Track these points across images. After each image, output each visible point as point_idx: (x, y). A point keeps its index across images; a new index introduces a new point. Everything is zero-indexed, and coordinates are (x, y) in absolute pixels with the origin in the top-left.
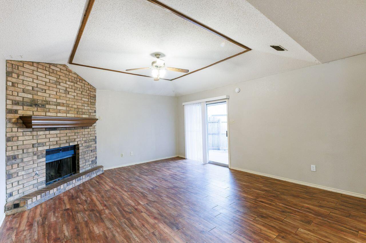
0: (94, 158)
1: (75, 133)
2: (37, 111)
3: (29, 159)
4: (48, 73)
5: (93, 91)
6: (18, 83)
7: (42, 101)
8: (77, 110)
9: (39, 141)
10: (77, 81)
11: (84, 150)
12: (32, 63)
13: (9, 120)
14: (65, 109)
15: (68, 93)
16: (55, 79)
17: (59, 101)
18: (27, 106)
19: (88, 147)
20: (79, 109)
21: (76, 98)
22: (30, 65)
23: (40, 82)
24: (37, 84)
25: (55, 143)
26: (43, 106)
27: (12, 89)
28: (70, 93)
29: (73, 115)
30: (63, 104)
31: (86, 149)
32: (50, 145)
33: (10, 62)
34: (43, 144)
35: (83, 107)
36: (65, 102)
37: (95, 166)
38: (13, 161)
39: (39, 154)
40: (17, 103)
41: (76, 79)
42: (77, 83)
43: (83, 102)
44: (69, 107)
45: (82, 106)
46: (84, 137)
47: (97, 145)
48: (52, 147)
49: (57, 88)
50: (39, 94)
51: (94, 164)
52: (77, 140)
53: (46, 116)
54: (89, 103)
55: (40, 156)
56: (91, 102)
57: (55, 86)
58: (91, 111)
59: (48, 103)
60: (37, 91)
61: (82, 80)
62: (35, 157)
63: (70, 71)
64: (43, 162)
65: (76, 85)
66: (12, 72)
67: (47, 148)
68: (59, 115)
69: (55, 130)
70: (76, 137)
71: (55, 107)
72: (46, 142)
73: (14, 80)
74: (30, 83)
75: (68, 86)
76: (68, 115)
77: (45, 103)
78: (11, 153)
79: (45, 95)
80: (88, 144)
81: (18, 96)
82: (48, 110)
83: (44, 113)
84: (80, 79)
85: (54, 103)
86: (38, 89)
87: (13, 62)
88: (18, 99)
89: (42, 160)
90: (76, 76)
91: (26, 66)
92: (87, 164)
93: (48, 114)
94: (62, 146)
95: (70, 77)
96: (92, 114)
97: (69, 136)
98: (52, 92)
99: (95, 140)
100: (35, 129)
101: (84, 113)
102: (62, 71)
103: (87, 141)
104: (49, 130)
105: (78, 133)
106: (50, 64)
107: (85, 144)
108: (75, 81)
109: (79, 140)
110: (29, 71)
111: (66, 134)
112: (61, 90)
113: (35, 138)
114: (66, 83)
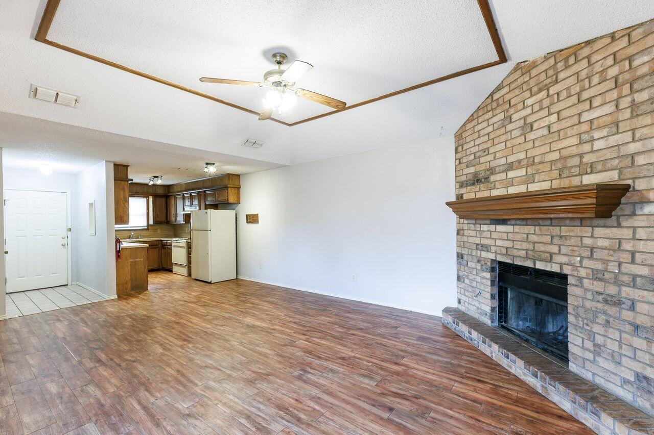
1: (552, 237)
2: (480, 190)
3: (474, 265)
4: (490, 114)
6: (462, 158)
7: (485, 171)
8: (559, 165)
9: (483, 241)
10: (557, 74)
11: (588, 304)
12: (472, 117)
14: (525, 174)
15: (529, 129)
16: (502, 116)
17: (510, 159)
18: (470, 185)
20: (569, 160)
21: (555, 128)
22: (471, 121)
23: (482, 139)
24: (479, 145)
25: (505, 251)
26: (487, 179)
27: (459, 167)
28: (535, 126)
29: (545, 186)
30: (519, 161)
31: (600, 306)
32: (496, 253)
34: (487, 249)
35: (586, 147)
36: (522, 156)
38: (461, 261)
39: (483, 263)
40: (462, 185)
41: (551, 72)
42: (556, 82)
43: (584, 127)
44: (533, 163)
45: (581, 143)
46: (591, 257)
48: (499, 258)
49: (506, 133)
50: (482, 160)
53: (490, 197)
55: (484, 268)
57: (502, 131)
58: (633, 148)
59: (492, 171)
60: (480, 157)
61: (575, 52)
62: (479, 266)
63: (534, 66)
64: (487, 279)
65: (552, 90)
66: (458, 147)
67: (493, 257)
68: (511, 190)
69: (504, 224)
70: (554, 249)
71: (504, 176)
72: (490, 246)
73: (460, 155)
74: (472, 149)
75: (529, 111)
76: (533, 188)
77: (488, 173)
78: (460, 250)
79: (488, 158)
80: (612, 290)
81: (463, 175)
82: (493, 184)
83: (488, 192)
84: (567, 59)
85: (501, 168)
86: (480, 153)
87: (459, 132)
88: (463, 178)
89: (486, 275)
90: (552, 62)
91: (468, 126)
92: (603, 363)
93: (495, 193)
94: (518, 262)
97: (534, 243)
98: (498, 148)
100: (478, 222)
101: (591, 165)
102: (513, 86)
103: (607, 276)
104: (496, 224)
105: (561, 237)
106: (491, 95)
107: (598, 286)
108: (549, 80)
109: (564, 259)
110: (471, 132)
111: (526, 236)
112: (515, 131)
113: (478, 234)
114: (524, 108)
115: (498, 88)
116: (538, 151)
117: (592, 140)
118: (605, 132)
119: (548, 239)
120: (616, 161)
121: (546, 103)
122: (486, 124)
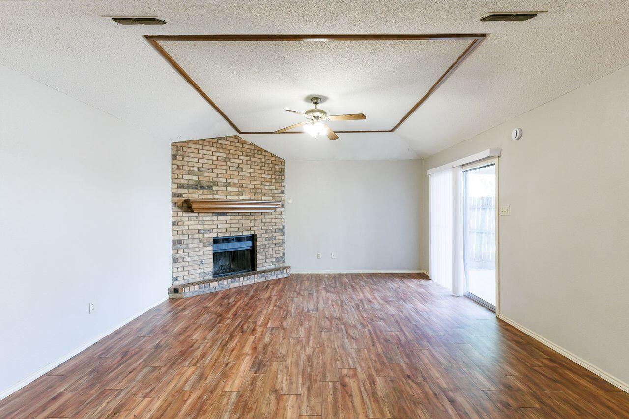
0: (280, 255)
1: (251, 220)
2: (203, 193)
3: (195, 245)
4: (215, 149)
5: (279, 163)
6: (183, 166)
7: (209, 182)
8: (254, 190)
9: (205, 227)
10: (254, 154)
11: (264, 243)
12: (197, 142)
13: (174, 204)
14: (238, 190)
15: (240, 170)
16: (224, 155)
17: (229, 181)
18: (192, 189)
19: (271, 239)
21: (252, 175)
22: (195, 144)
23: (206, 161)
24: (203, 164)
25: (224, 230)
26: (210, 188)
27: (177, 172)
28: (244, 170)
29: (248, 198)
30: (235, 184)
31: (267, 242)
32: (217, 233)
33: (175, 144)
34: (210, 231)
35: (263, 187)
36: (237, 181)
37: (281, 265)
38: (179, 246)
39: (206, 241)
40: (182, 186)
41: (252, 151)
42: (254, 157)
43: (263, 179)
44: (242, 187)
45: (262, 185)
46: (264, 226)
47: (285, 237)
48: (220, 235)
49: (226, 165)
50: (205, 174)
51: (280, 262)
52: (252, 229)
53: (213, 199)
54: (274, 181)
55: (206, 244)
56: (275, 179)
57: (224, 163)
58: (275, 191)
59: (215, 184)
60: (203, 172)
61: (261, 151)
62: (201, 245)
63: (244, 143)
64: (210, 250)
65: (252, 159)
66: (177, 155)
67: (215, 235)
68: (229, 197)
69: (223, 215)
70: (252, 225)
71: (224, 189)
72: (213, 229)
73: (179, 163)
74: (195, 163)
75: (241, 161)
76: (241, 198)
77: (212, 184)
78: (176, 238)
79: (212, 175)
80: (270, 235)
81: (183, 179)
82: (216, 192)
83: (212, 196)
84: (258, 151)
85: (222, 183)
86: (204, 169)
87: (177, 144)
88: (183, 182)
89: (208, 248)
90: (252, 147)
91: (191, 146)
92: (268, 261)
93: (216, 197)
94: (233, 235)
95: (244, 150)
96: (277, 195)
97: (243, 224)
98: (220, 171)
99: (282, 231)
100: (200, 214)
101: (265, 193)
102: (232, 144)
103: (269, 231)
104: (217, 216)
105: (254, 220)
106: (217, 139)
107: (267, 235)
108: (251, 154)
109: (256, 228)
110: (194, 151)
111: (238, 221)
112: (233, 168)
113: (200, 223)
114: (238, 158)
115: (223, 139)
116: (245, 182)
117: (265, 185)
118: (268, 184)
119: (249, 221)
120: (271, 194)
121: (249, 162)
122: (210, 153)
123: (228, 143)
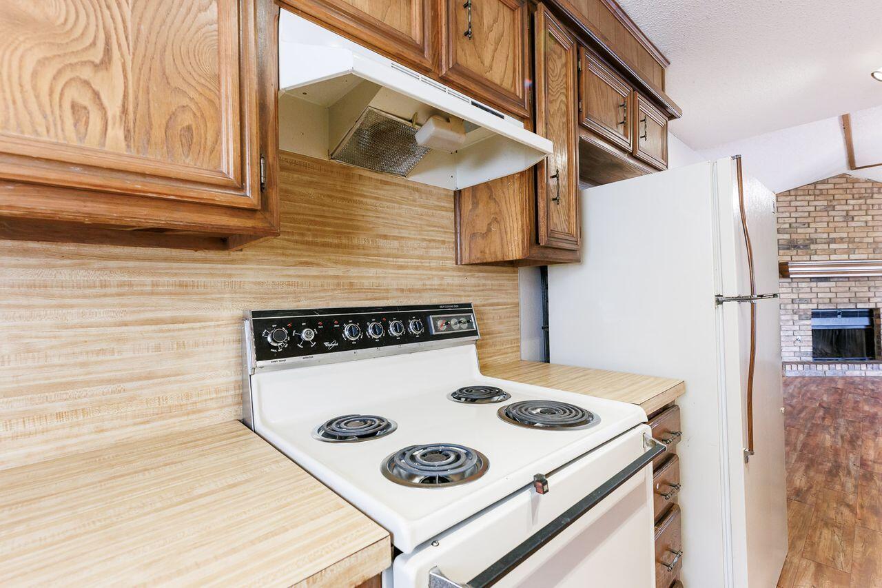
1: (869, 288)
2: (797, 254)
3: (789, 317)
4: (812, 198)
7: (804, 240)
8: (873, 246)
9: (801, 296)
10: (873, 194)
14: (846, 247)
15: (850, 219)
16: (825, 203)
17: (833, 235)
18: (784, 249)
21: (870, 224)
22: (786, 196)
23: (800, 214)
24: (796, 218)
25: (827, 301)
26: (806, 247)
28: (856, 219)
29: (865, 256)
30: (842, 239)
32: (818, 304)
34: (807, 301)
36: (845, 235)
39: (802, 313)
41: (869, 191)
42: (872, 198)
44: (854, 242)
48: (822, 307)
49: (828, 216)
50: (799, 231)
52: (872, 300)
53: (810, 261)
55: (803, 317)
57: (825, 214)
59: (814, 241)
60: (797, 228)
62: (796, 317)
63: (856, 181)
64: (807, 325)
65: (869, 201)
67: (815, 306)
68: (834, 257)
69: (827, 281)
70: (871, 294)
71: (826, 246)
72: (811, 299)
74: (786, 219)
75: (851, 208)
76: (852, 256)
77: (808, 242)
79: (809, 230)
82: (813, 251)
83: (809, 257)
85: (823, 240)
86: (797, 225)
89: (805, 322)
90: (870, 185)
94: (841, 307)
95: (854, 191)
97: (855, 292)
98: (819, 225)
100: (794, 280)
102: (838, 186)
104: (817, 282)
105: (875, 287)
106: (815, 184)
108: (867, 195)
109: (879, 300)
110: (785, 204)
111: (848, 289)
112: (838, 218)
113: (794, 290)
114: (847, 204)
115: (823, 182)
116: (858, 235)
119: (866, 289)
121: (864, 207)
122: (806, 203)
123: (832, 186)
